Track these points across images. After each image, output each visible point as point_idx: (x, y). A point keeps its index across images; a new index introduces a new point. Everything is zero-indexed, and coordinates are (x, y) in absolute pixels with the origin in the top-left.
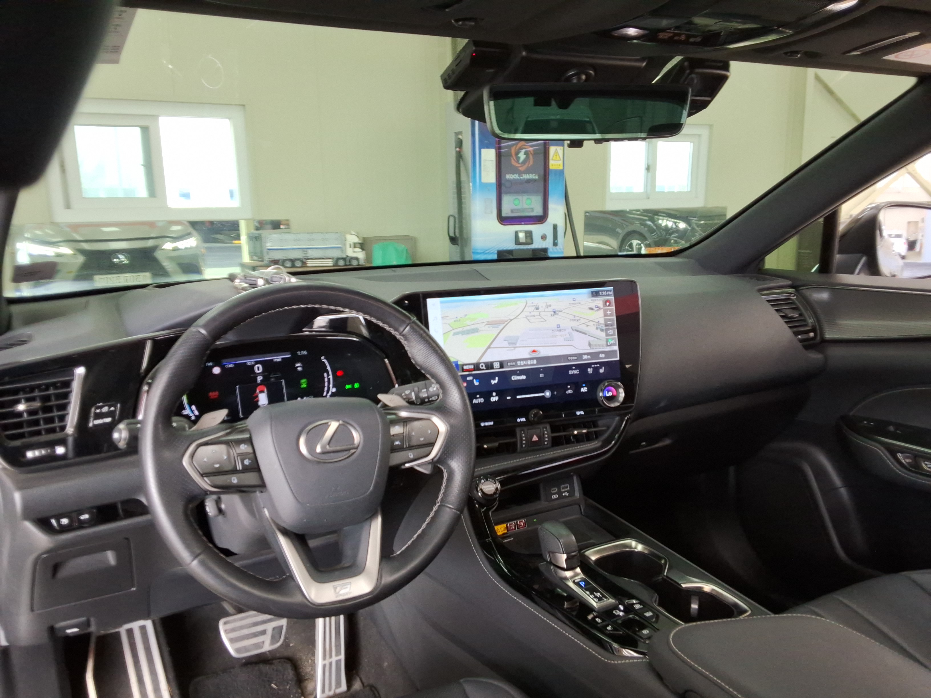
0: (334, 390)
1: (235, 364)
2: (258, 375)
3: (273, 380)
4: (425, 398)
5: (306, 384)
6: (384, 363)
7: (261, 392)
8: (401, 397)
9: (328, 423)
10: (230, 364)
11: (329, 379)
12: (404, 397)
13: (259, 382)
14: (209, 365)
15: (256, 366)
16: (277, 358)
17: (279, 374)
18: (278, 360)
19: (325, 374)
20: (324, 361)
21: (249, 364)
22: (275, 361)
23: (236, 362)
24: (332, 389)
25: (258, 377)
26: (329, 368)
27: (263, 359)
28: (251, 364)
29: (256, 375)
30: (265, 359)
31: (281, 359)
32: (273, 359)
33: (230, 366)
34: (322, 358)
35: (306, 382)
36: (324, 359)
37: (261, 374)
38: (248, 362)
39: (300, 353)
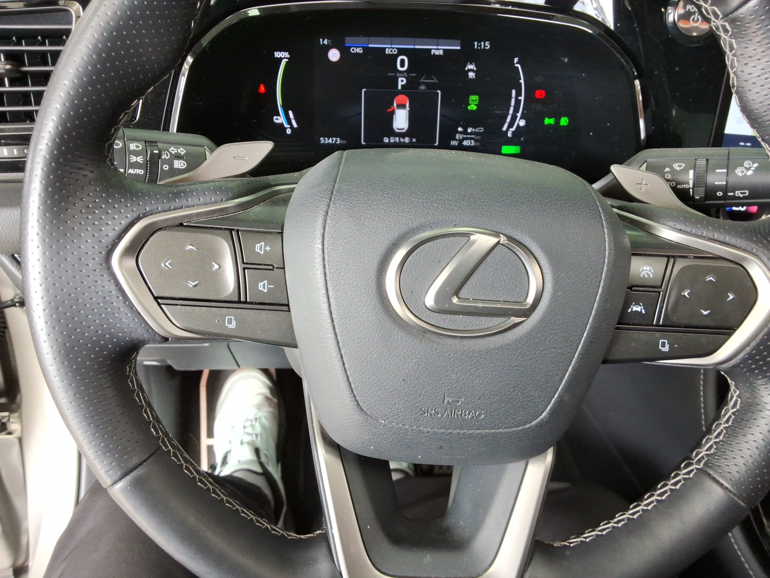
0: (522, 123)
1: (364, 48)
2: (401, 75)
3: (423, 88)
4: (719, 188)
5: (476, 105)
6: (633, 86)
7: (401, 106)
8: (662, 175)
9: (467, 235)
10: (359, 47)
11: (518, 102)
12: (669, 177)
13: (400, 88)
14: (324, 43)
15: (400, 58)
16: (436, 49)
17: (434, 78)
18: (437, 53)
19: (514, 92)
20: (518, 67)
21: (388, 53)
22: (432, 54)
23: (367, 46)
24: (519, 121)
25: (400, 79)
26: (522, 81)
27: (413, 47)
28: (391, 53)
29: (396, 74)
30: (417, 47)
31: (442, 51)
32: (430, 50)
33: (356, 51)
34: (516, 60)
35: (476, 100)
36: (517, 63)
37: (406, 75)
38: (387, 49)
39: (478, 46)
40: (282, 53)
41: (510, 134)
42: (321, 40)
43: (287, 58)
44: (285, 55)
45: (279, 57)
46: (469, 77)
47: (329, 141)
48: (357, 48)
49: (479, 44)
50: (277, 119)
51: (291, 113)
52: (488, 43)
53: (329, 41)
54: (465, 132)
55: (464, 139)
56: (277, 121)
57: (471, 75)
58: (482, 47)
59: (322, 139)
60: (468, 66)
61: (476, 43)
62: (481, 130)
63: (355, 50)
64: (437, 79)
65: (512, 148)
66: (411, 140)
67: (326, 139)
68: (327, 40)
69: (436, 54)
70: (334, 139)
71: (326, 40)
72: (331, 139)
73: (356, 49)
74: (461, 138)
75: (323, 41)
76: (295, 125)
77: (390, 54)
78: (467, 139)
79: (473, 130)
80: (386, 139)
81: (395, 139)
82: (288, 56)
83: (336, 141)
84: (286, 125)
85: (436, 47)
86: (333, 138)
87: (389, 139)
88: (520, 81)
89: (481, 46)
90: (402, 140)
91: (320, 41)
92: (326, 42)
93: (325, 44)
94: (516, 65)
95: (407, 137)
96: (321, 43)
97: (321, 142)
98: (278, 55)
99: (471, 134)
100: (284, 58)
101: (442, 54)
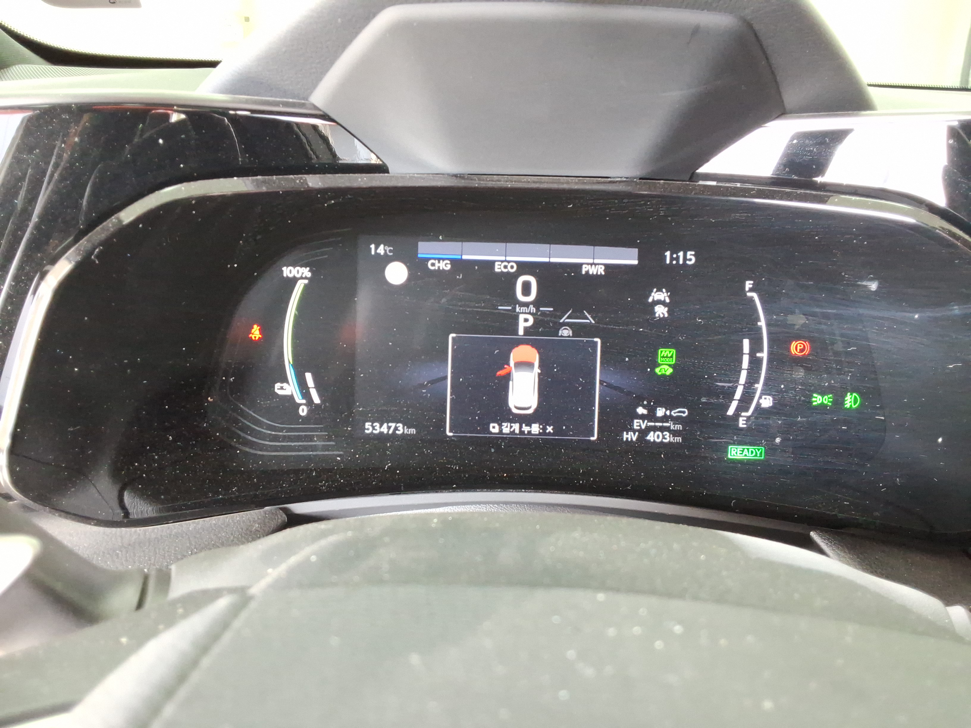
0: (767, 401)
1: (453, 262)
2: (524, 309)
3: (566, 332)
5: (671, 366)
7: (525, 365)
13: (521, 332)
14: (378, 251)
15: (521, 280)
16: (592, 264)
17: (589, 316)
18: (593, 270)
19: (746, 343)
20: (751, 300)
21: (500, 270)
22: (584, 273)
23: (460, 257)
24: (760, 398)
25: (522, 317)
26: (762, 323)
27: (546, 260)
28: (505, 270)
29: (515, 308)
30: (553, 260)
31: (603, 267)
32: (580, 265)
33: (439, 267)
34: (749, 284)
35: (672, 357)
36: (751, 290)
37: (532, 309)
38: (497, 263)
39: (672, 259)
40: (298, 268)
41: (742, 423)
42: (373, 246)
43: (306, 278)
44: (303, 273)
45: (291, 276)
46: (657, 315)
47: (382, 430)
48: (441, 261)
49: (675, 256)
50: (282, 388)
51: (309, 377)
52: (693, 253)
53: (388, 249)
54: (651, 416)
55: (649, 429)
56: (280, 392)
57: (661, 311)
58: (681, 262)
59: (368, 425)
60: (653, 294)
61: (668, 254)
62: (684, 412)
63: (437, 265)
64: (594, 318)
65: (748, 449)
66: (544, 429)
67: (377, 425)
68: (385, 246)
69: (591, 273)
70: (393, 425)
71: (382, 246)
72: (385, 425)
73: (439, 262)
74: (643, 427)
75: (376, 248)
76: (317, 400)
77: (502, 272)
78: (655, 429)
79: (668, 413)
80: (494, 427)
81: (511, 427)
82: (309, 275)
83: (396, 429)
84: (299, 399)
85: (591, 261)
86: (390, 424)
87: (500, 426)
88: (759, 324)
89: (677, 259)
90: (526, 429)
91: (370, 249)
92: (381, 250)
93: (379, 254)
94: (749, 294)
95: (535, 423)
96: (373, 253)
97: (367, 431)
98: (288, 272)
99: (665, 418)
100: (302, 278)
101: (603, 273)
